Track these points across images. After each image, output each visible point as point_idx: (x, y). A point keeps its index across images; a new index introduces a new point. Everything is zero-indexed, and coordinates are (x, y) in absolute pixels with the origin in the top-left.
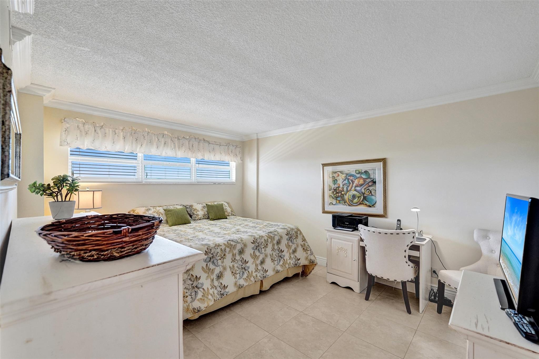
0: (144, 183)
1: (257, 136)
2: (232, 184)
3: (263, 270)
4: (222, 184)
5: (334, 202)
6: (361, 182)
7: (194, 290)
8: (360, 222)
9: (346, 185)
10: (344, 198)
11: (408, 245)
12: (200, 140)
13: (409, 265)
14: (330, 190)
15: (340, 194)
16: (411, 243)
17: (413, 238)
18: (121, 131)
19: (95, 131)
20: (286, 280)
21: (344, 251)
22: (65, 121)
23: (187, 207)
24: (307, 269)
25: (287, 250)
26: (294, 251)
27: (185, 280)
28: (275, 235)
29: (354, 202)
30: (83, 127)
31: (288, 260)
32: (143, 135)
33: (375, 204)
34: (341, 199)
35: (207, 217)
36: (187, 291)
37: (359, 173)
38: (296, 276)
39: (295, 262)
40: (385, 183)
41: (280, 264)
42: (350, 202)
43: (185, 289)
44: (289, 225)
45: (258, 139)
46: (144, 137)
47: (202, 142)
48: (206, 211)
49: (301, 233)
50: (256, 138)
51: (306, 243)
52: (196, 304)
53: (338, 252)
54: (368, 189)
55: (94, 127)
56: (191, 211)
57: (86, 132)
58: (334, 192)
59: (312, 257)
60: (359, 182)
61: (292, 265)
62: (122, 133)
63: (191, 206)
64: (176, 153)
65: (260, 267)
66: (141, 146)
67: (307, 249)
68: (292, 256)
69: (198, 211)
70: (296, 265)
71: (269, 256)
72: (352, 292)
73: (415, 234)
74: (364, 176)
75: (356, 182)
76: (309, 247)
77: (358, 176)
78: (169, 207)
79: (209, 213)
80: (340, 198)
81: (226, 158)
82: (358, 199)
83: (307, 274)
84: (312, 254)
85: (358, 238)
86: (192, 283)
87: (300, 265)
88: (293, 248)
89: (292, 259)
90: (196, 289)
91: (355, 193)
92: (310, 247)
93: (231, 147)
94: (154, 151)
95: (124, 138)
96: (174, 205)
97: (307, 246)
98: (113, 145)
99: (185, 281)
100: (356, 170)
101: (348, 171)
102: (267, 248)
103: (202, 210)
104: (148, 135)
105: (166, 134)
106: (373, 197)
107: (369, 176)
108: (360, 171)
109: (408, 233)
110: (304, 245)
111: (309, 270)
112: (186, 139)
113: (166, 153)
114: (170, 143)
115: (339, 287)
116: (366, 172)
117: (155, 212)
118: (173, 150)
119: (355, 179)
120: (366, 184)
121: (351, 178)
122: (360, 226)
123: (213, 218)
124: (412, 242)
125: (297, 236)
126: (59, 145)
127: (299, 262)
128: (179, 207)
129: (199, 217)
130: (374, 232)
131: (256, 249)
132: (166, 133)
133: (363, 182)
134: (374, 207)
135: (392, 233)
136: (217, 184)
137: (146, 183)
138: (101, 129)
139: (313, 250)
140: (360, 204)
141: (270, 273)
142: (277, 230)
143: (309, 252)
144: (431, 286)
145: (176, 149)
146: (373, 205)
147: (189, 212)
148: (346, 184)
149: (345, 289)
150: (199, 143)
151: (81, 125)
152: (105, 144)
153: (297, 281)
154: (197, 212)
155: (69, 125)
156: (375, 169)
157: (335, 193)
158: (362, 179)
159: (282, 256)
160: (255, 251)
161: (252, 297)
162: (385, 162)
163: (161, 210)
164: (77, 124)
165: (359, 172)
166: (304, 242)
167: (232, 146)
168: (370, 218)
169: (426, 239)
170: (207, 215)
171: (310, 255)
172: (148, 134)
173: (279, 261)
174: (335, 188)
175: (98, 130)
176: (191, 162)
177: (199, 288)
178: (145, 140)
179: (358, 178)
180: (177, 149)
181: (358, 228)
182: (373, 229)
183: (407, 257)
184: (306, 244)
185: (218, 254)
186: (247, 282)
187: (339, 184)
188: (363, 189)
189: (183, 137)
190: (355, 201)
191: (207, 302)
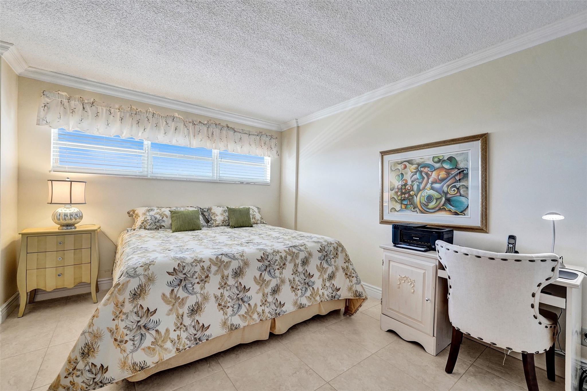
0: (149, 177)
1: (297, 122)
2: (266, 185)
3: (276, 304)
4: (252, 184)
5: (398, 207)
6: (443, 174)
7: (139, 331)
8: (440, 237)
9: (417, 181)
10: (414, 201)
11: (540, 283)
12: (223, 127)
13: (540, 323)
14: (391, 190)
15: (407, 195)
16: (547, 280)
17: (553, 270)
18: (118, 111)
19: (84, 108)
20: (317, 318)
21: (409, 284)
22: (44, 95)
23: (204, 210)
24: (352, 305)
25: (319, 274)
26: (331, 277)
27: (128, 313)
28: (301, 251)
29: (429, 207)
30: (68, 103)
31: (320, 289)
32: (147, 117)
33: (465, 210)
34: (409, 203)
35: (228, 224)
36: (128, 332)
37: (439, 161)
38: (335, 313)
39: (332, 293)
40: (486, 175)
41: (306, 295)
42: (422, 207)
43: (125, 329)
44: (326, 238)
45: (298, 127)
46: (148, 119)
47: (226, 128)
48: (227, 216)
49: (343, 250)
50: (296, 126)
51: (349, 265)
52: (139, 357)
53: (400, 284)
54: (455, 186)
55: (83, 104)
56: (209, 215)
57: (73, 110)
58: (397, 193)
59: (359, 288)
60: (439, 175)
61: (327, 298)
62: (119, 113)
63: (209, 209)
64: (190, 141)
65: (270, 299)
66: (144, 130)
67: (351, 275)
68: (328, 284)
69: (217, 215)
70: (334, 298)
71: (288, 283)
72: (421, 352)
73: (557, 262)
74: (447, 166)
75: (434, 175)
76: (354, 273)
77: (437, 165)
78: (179, 209)
79: (230, 218)
80: (407, 201)
81: (258, 151)
82: (436, 202)
83: (352, 312)
84: (358, 283)
85: (435, 264)
86: (139, 319)
87: (340, 299)
88: (329, 271)
89: (327, 289)
90: (143, 331)
91: (432, 192)
92: (356, 272)
93: (264, 138)
94: (161, 138)
95: (122, 119)
96: (187, 207)
97: (351, 270)
98: (106, 128)
99: (128, 315)
100: (433, 157)
101: (421, 159)
102: (285, 269)
103: (222, 214)
104: (153, 118)
105: (177, 117)
106: (463, 199)
107: (456, 165)
108: (441, 158)
109: (542, 261)
110: (347, 268)
111: (354, 308)
112: (204, 124)
113: (177, 141)
114: (182, 129)
115: (401, 340)
116: (451, 159)
117: (157, 214)
118: (186, 137)
119: (433, 171)
120: (451, 179)
121: (424, 171)
122: (439, 243)
123: (233, 224)
124: (550, 278)
125: (337, 254)
126: (36, 124)
127: (338, 293)
128: (191, 209)
129: (217, 222)
130: (467, 255)
131: (265, 270)
132: (176, 115)
133: (446, 176)
134: (465, 215)
135: (505, 258)
136: (244, 184)
137: (151, 178)
138: (91, 107)
139: (360, 277)
140: (440, 210)
141: (289, 308)
142: (307, 243)
143: (354, 280)
144: (582, 362)
145: (190, 137)
146: (463, 212)
147: (207, 217)
148: (418, 179)
149: (410, 345)
150: (221, 130)
151: (65, 101)
152: (97, 126)
153: (334, 321)
154: (215, 217)
155: (50, 100)
156: (468, 152)
157: (400, 194)
158: (445, 170)
159: (310, 284)
160: (263, 274)
161: (257, 343)
162: (486, 141)
163: (167, 212)
164: (60, 100)
165: (438, 159)
166: (347, 264)
167: (265, 136)
168: (456, 233)
169: (578, 275)
170: (227, 221)
171: (356, 284)
172: (153, 115)
173: (304, 291)
174: (399, 187)
175: (88, 107)
176: (213, 154)
177: (148, 330)
178: (150, 123)
179: (437, 169)
180: (192, 136)
181: (435, 247)
182: (465, 250)
183: (537, 306)
184: (350, 267)
185: (196, 274)
186: (246, 321)
187: (406, 181)
188: (445, 185)
189: (200, 122)
190: (432, 205)
191: (159, 354)
